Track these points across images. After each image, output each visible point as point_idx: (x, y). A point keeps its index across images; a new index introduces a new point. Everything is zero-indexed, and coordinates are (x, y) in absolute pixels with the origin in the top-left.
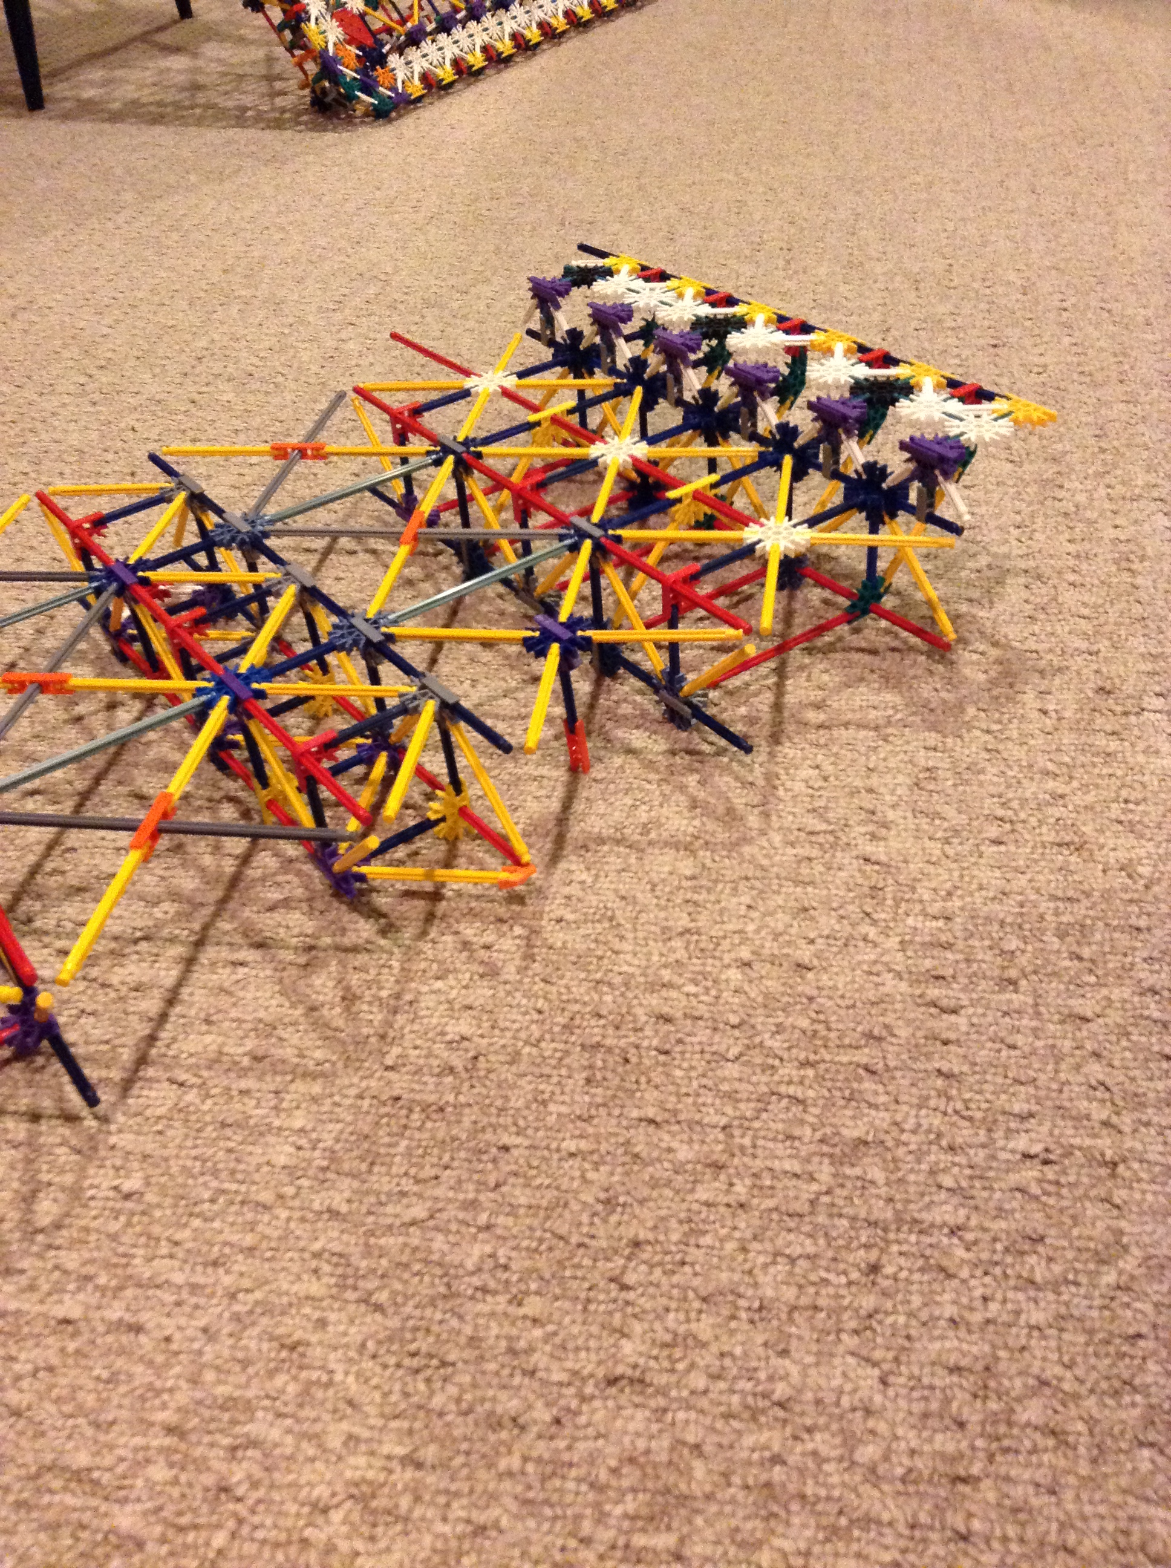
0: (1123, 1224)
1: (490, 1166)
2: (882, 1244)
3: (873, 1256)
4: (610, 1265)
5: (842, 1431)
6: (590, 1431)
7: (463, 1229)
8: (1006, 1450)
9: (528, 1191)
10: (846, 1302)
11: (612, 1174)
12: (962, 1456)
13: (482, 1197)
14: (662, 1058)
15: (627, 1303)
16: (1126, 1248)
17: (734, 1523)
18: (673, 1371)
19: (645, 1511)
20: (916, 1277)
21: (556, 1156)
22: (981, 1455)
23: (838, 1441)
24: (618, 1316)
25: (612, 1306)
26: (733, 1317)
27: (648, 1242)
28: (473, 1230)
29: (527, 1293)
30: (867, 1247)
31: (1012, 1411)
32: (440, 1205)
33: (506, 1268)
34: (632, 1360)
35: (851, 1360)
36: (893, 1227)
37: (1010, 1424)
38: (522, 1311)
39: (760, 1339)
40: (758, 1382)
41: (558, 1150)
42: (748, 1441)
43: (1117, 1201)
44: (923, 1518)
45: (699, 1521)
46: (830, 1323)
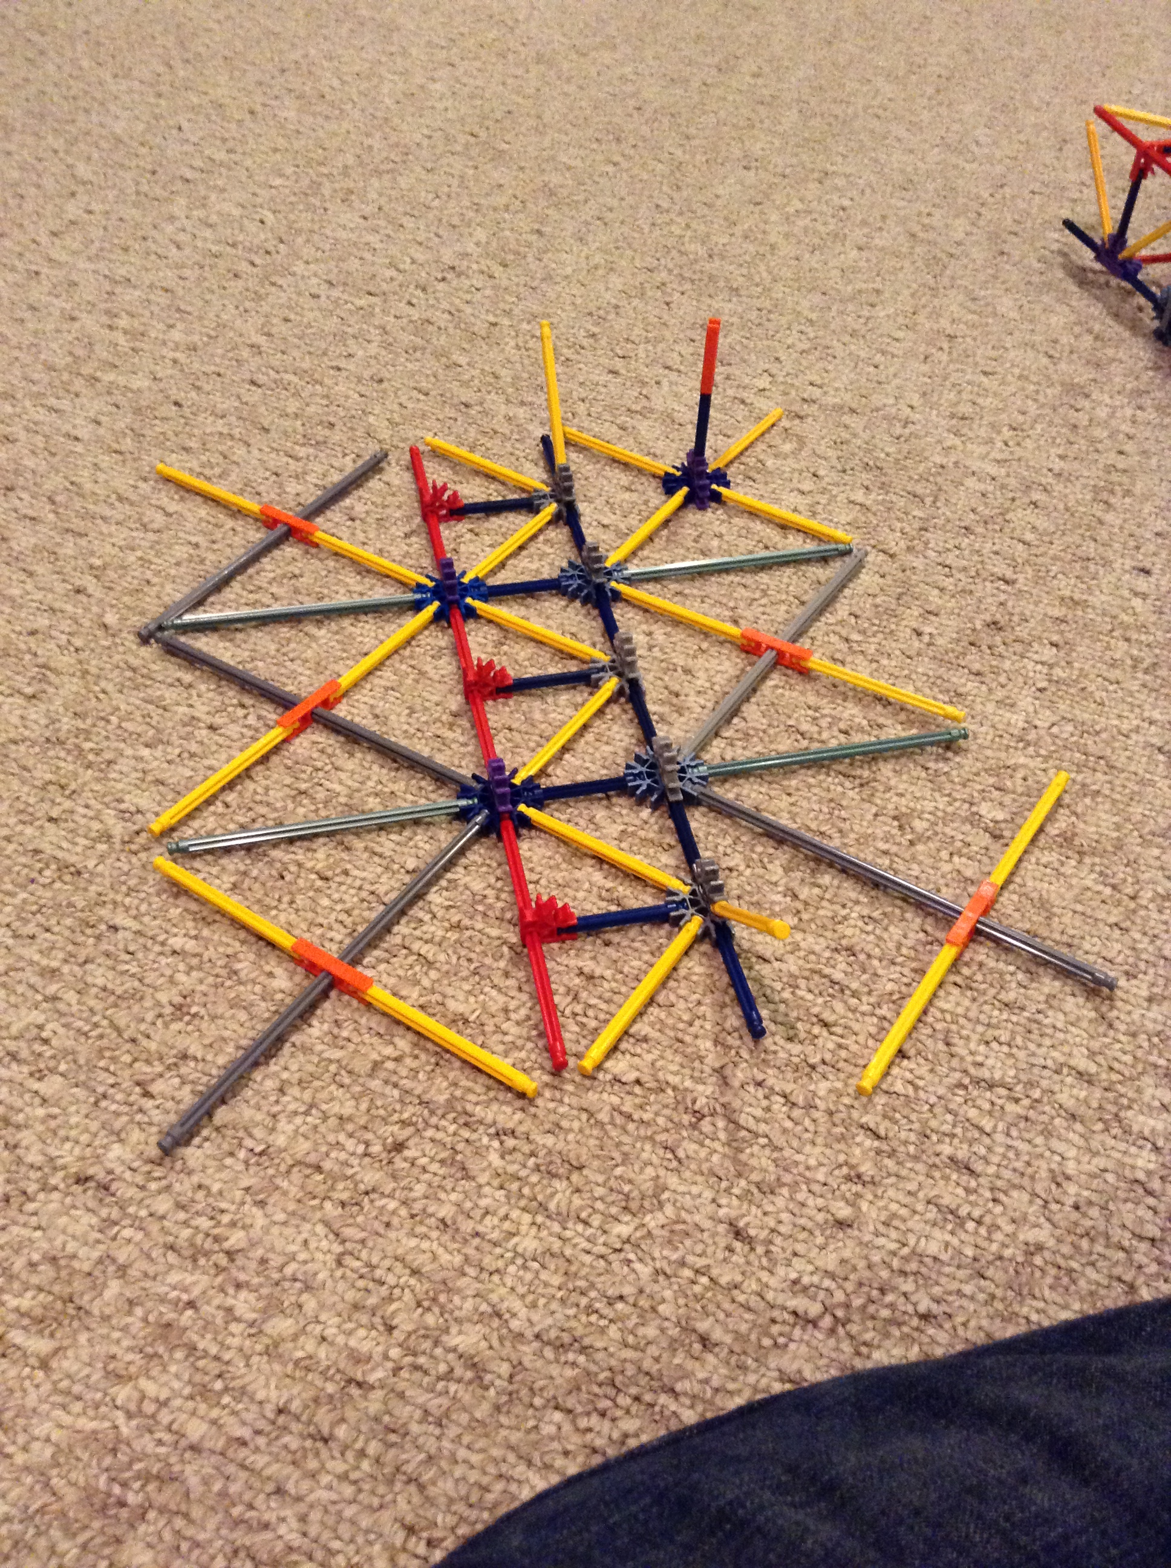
0: (673, 1181)
1: (91, 941)
2: (421, 1126)
3: (403, 1134)
4: (148, 1069)
5: (270, 1296)
6: (34, 1221)
7: (30, 993)
8: (416, 1368)
9: (110, 974)
10: (350, 1172)
11: (201, 982)
12: (369, 1358)
13: (66, 969)
14: (319, 883)
15: (141, 1110)
16: (661, 1205)
17: (114, 1349)
18: (142, 1188)
19: (38, 1312)
20: (435, 1167)
21: (157, 948)
22: (390, 1365)
23: (261, 1304)
24: (125, 1119)
25: (125, 1109)
26: (232, 1154)
27: (195, 1059)
28: (39, 997)
29: (52, 1071)
30: (404, 1123)
31: (447, 1331)
32: (21, 964)
33: (46, 1041)
34: (110, 1165)
35: (320, 1229)
36: (440, 1112)
37: (436, 1343)
38: (36, 1086)
39: (245, 1183)
40: (219, 1224)
41: (163, 944)
42: (174, 1277)
43: (681, 1154)
44: (295, 1406)
45: (83, 1338)
46: (321, 1189)
